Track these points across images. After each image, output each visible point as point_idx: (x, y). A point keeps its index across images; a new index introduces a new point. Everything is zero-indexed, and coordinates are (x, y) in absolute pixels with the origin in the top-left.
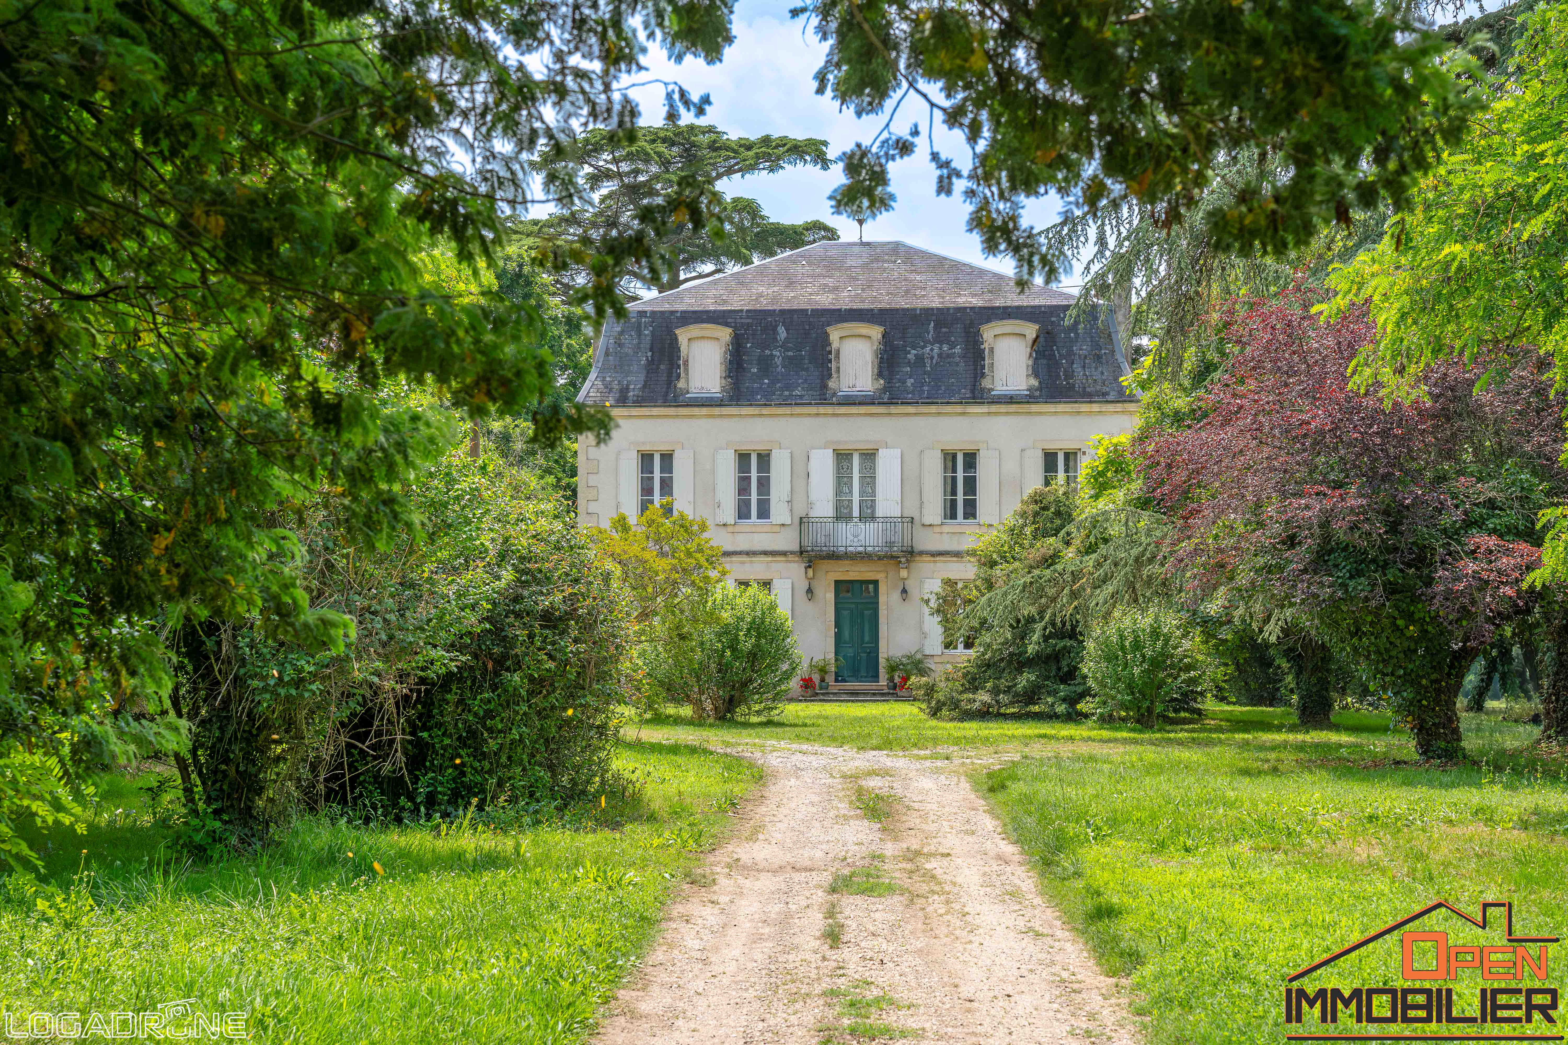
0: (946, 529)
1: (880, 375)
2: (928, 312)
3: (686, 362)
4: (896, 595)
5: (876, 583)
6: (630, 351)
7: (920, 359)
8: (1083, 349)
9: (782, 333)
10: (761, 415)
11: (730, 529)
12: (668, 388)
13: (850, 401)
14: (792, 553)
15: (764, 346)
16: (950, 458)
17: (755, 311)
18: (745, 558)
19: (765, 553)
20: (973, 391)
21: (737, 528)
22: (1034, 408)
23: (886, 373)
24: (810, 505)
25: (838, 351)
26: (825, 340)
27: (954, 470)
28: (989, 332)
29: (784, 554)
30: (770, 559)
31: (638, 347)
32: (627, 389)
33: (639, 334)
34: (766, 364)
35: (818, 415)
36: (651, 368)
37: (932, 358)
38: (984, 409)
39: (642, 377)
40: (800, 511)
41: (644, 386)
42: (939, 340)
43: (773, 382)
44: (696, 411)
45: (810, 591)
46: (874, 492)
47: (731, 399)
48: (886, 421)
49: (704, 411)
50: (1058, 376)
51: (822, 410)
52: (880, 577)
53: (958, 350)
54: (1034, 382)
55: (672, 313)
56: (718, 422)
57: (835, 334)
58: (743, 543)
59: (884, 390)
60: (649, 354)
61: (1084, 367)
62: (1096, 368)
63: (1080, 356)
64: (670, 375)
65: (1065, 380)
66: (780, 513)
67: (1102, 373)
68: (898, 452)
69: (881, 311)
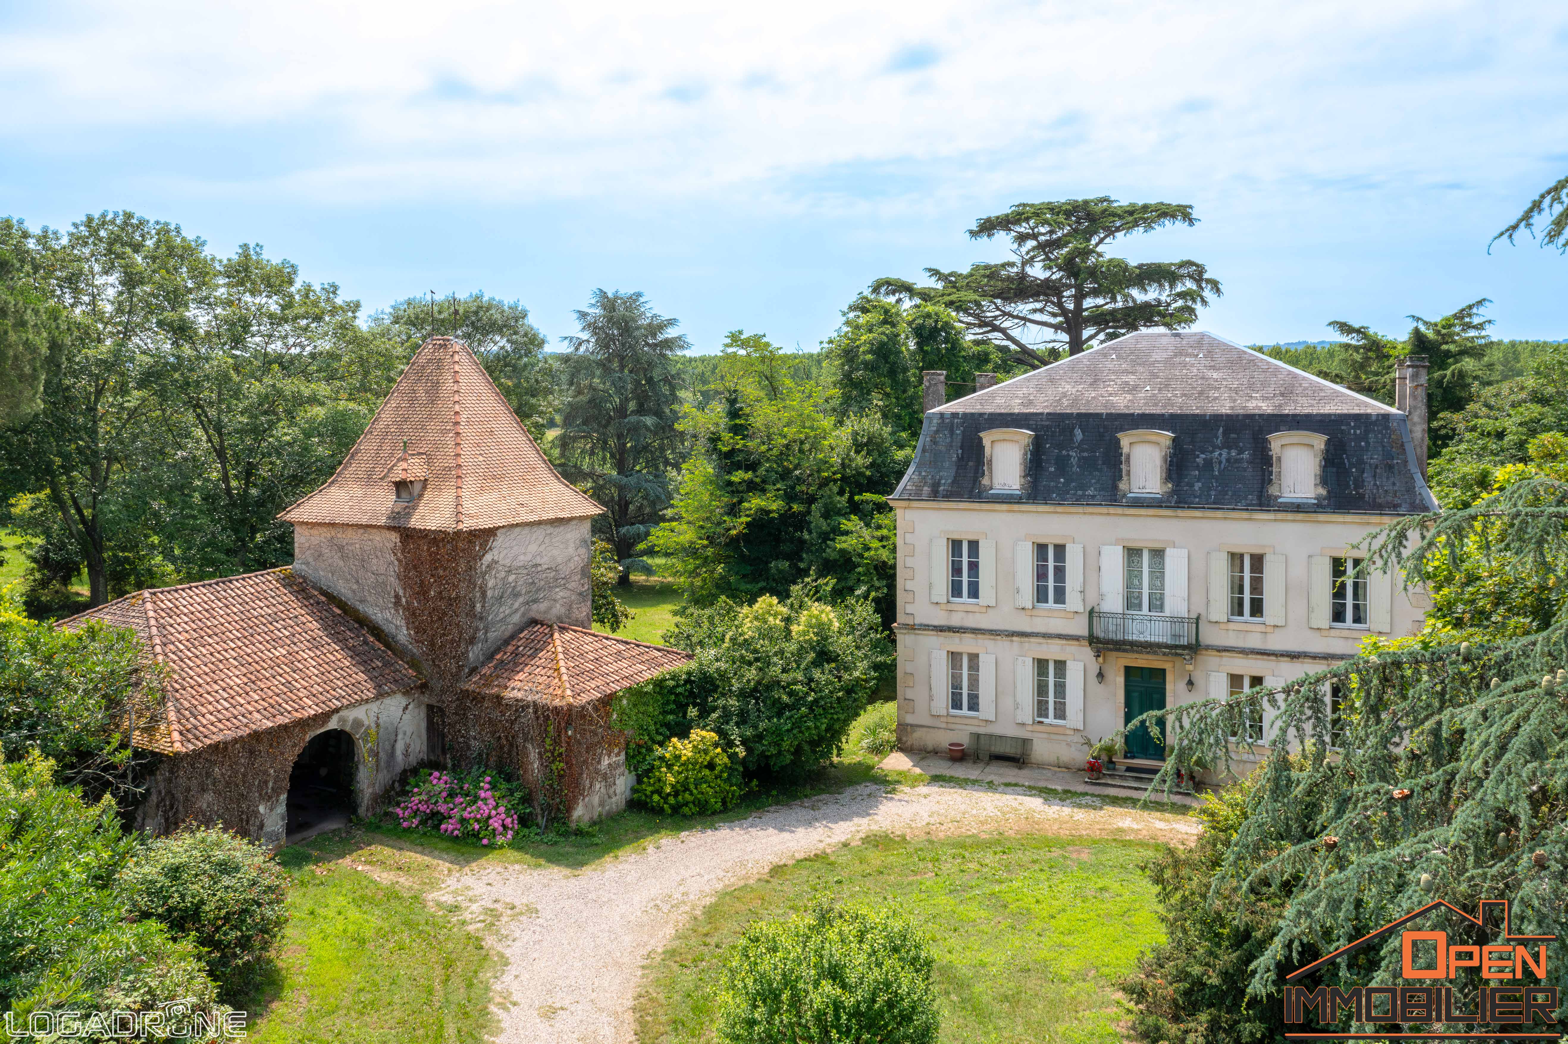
0: (1232, 626)
1: (1168, 478)
2: (1217, 419)
3: (990, 462)
4: (1182, 685)
5: (1164, 670)
6: (943, 449)
7: (1208, 464)
8: (1374, 458)
9: (1078, 434)
10: (1056, 513)
11: (1029, 612)
12: (974, 484)
13: (1139, 503)
14: (1083, 638)
15: (1061, 446)
16: (1236, 558)
17: (1055, 414)
18: (1041, 640)
19: (1060, 636)
20: (1260, 497)
21: (1035, 612)
22: (1322, 517)
23: (1174, 476)
24: (1102, 596)
25: (1128, 457)
26: (1117, 444)
27: (1242, 571)
28: (1277, 442)
29: (1076, 638)
30: (1064, 642)
31: (950, 445)
32: (939, 484)
33: (952, 432)
34: (1062, 464)
35: (1108, 514)
36: (961, 463)
37: (1220, 463)
38: (1270, 516)
39: (952, 472)
40: (1091, 601)
41: (953, 482)
42: (1228, 445)
43: (1068, 482)
44: (997, 507)
45: (1100, 674)
46: (1163, 586)
47: (1029, 496)
48: (1174, 522)
49: (1004, 507)
50: (1348, 485)
51: (1112, 510)
52: (1168, 666)
53: (1246, 455)
54: (1323, 492)
55: (981, 415)
56: (1016, 516)
57: (1125, 440)
58: (1039, 625)
59: (1173, 492)
60: (960, 451)
61: (1375, 476)
62: (1388, 478)
63: (1370, 465)
64: (976, 471)
65: (1355, 489)
66: (1074, 601)
67: (1394, 484)
68: (1185, 552)
69: (1171, 416)
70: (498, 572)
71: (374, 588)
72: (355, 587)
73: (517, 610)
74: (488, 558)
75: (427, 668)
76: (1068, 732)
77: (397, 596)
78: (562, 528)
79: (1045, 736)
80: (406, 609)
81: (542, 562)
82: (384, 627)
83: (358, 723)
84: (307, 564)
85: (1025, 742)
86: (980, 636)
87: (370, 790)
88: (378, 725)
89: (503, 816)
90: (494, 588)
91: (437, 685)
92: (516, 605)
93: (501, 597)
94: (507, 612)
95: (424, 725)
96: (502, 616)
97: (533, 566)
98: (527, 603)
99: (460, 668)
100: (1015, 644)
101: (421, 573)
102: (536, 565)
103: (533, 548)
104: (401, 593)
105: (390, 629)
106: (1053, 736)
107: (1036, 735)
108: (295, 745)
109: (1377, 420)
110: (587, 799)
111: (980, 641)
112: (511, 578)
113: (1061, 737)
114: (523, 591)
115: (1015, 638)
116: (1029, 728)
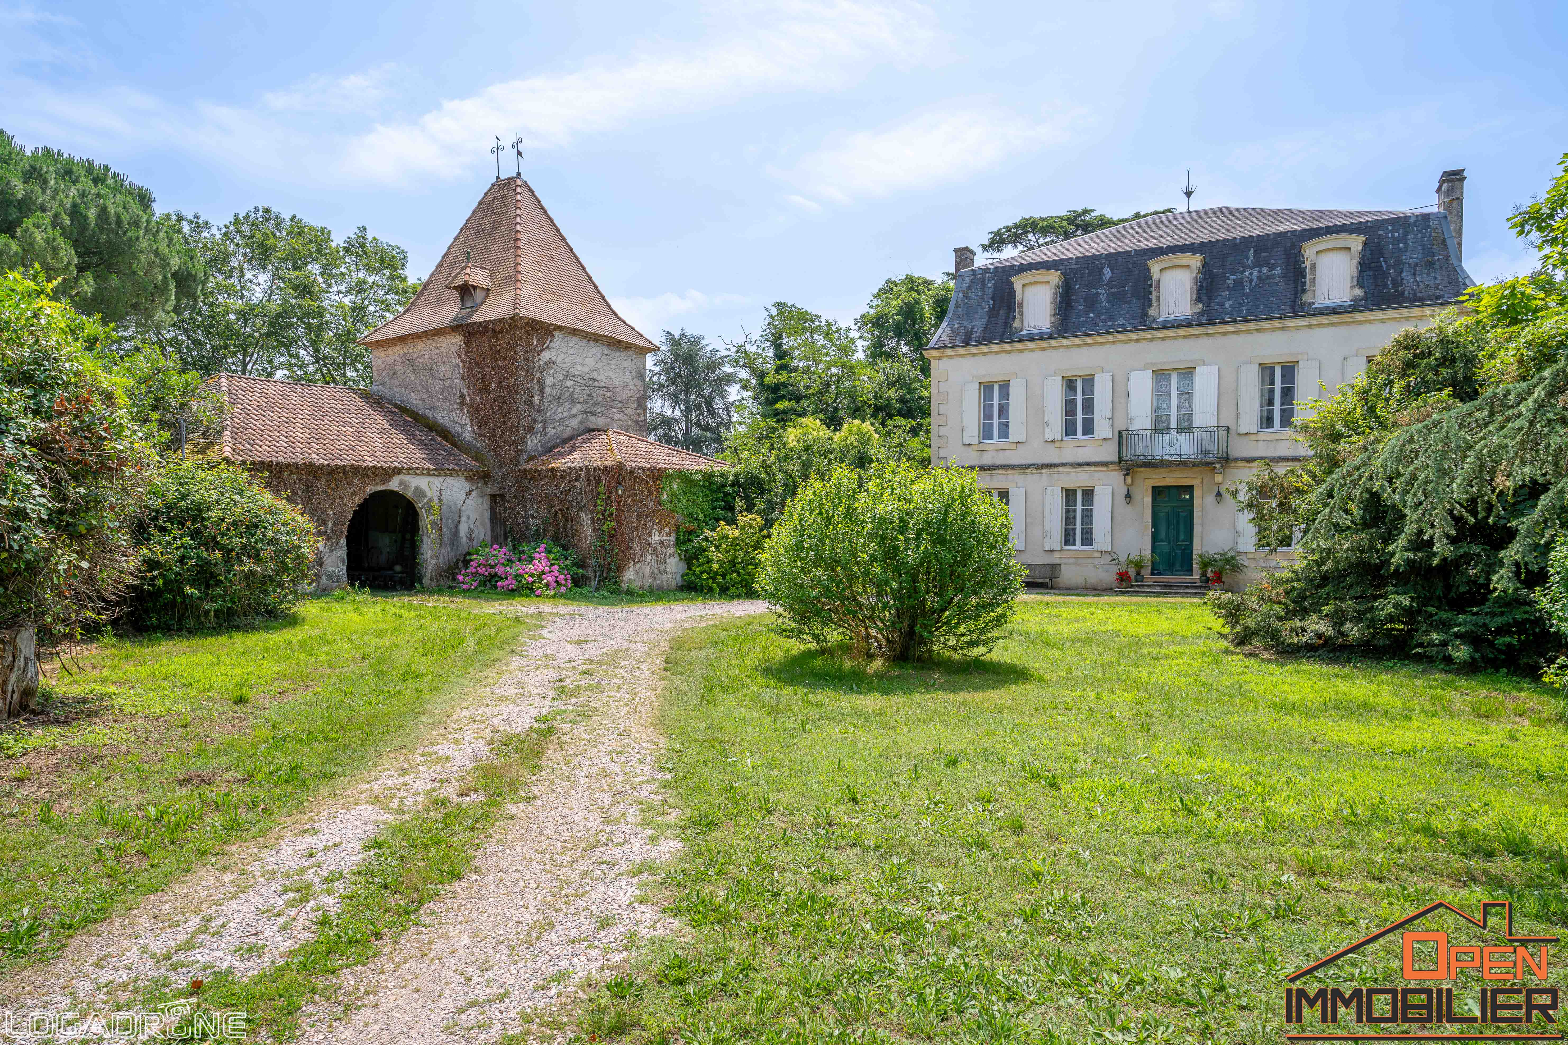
0: (1262, 437)
1: (1199, 300)
2: (1248, 241)
3: (1021, 305)
4: (1210, 499)
5: (1191, 488)
6: (976, 301)
7: (1239, 284)
8: (1413, 257)
9: (1107, 273)
10: (1086, 345)
11: (1057, 445)
12: (1006, 327)
13: (1169, 325)
14: (1112, 463)
15: (1090, 286)
16: (1267, 371)
17: (1084, 257)
18: (1070, 469)
19: (1088, 464)
20: (1293, 307)
21: (1064, 444)
22: (1359, 316)
23: (1204, 298)
24: (1129, 421)
25: (1158, 282)
26: (1147, 274)
27: (1272, 383)
28: (1311, 249)
29: (1105, 464)
30: (1092, 469)
31: (982, 298)
32: (971, 332)
33: (984, 287)
34: (1092, 302)
35: (1137, 339)
36: (992, 313)
37: (1251, 281)
38: (1305, 322)
39: (984, 321)
40: (1120, 426)
41: (986, 329)
42: (1259, 264)
43: (1097, 315)
44: (1029, 345)
45: (1128, 496)
46: (1191, 406)
47: (1059, 333)
48: (1204, 340)
49: (1035, 344)
50: (1386, 285)
51: (1142, 335)
52: (1195, 482)
53: (1278, 271)
54: (1359, 292)
55: (1012, 267)
56: (1048, 353)
57: (1155, 267)
58: (1068, 456)
59: (1202, 313)
60: (991, 303)
61: (1414, 274)
62: (1428, 274)
63: (1409, 264)
64: (1007, 318)
65: (1393, 288)
66: (1102, 429)
67: (1435, 278)
68: (1214, 369)
69: (1201, 244)
70: (555, 372)
71: (441, 394)
72: (425, 396)
73: (574, 416)
74: (546, 356)
75: (490, 461)
76: (1096, 555)
77: (462, 397)
78: (618, 354)
79: (1072, 561)
80: (470, 406)
81: (599, 378)
82: (451, 429)
83: (419, 492)
84: (383, 384)
85: (1054, 568)
86: (1009, 472)
87: (434, 562)
88: (441, 501)
89: (557, 573)
90: (552, 386)
91: (497, 473)
92: (574, 411)
93: (559, 398)
94: (565, 414)
95: (487, 515)
96: (560, 416)
97: (590, 379)
98: (585, 412)
99: (519, 452)
100: (1044, 476)
101: (482, 368)
102: (594, 380)
103: (590, 362)
104: (465, 393)
105: (455, 429)
106: (1081, 561)
107: (1064, 561)
108: (354, 493)
109: (1417, 221)
110: (638, 566)
111: (1010, 477)
112: (569, 383)
113: (1089, 561)
114: (581, 400)
115: (1044, 470)
116: (1057, 554)
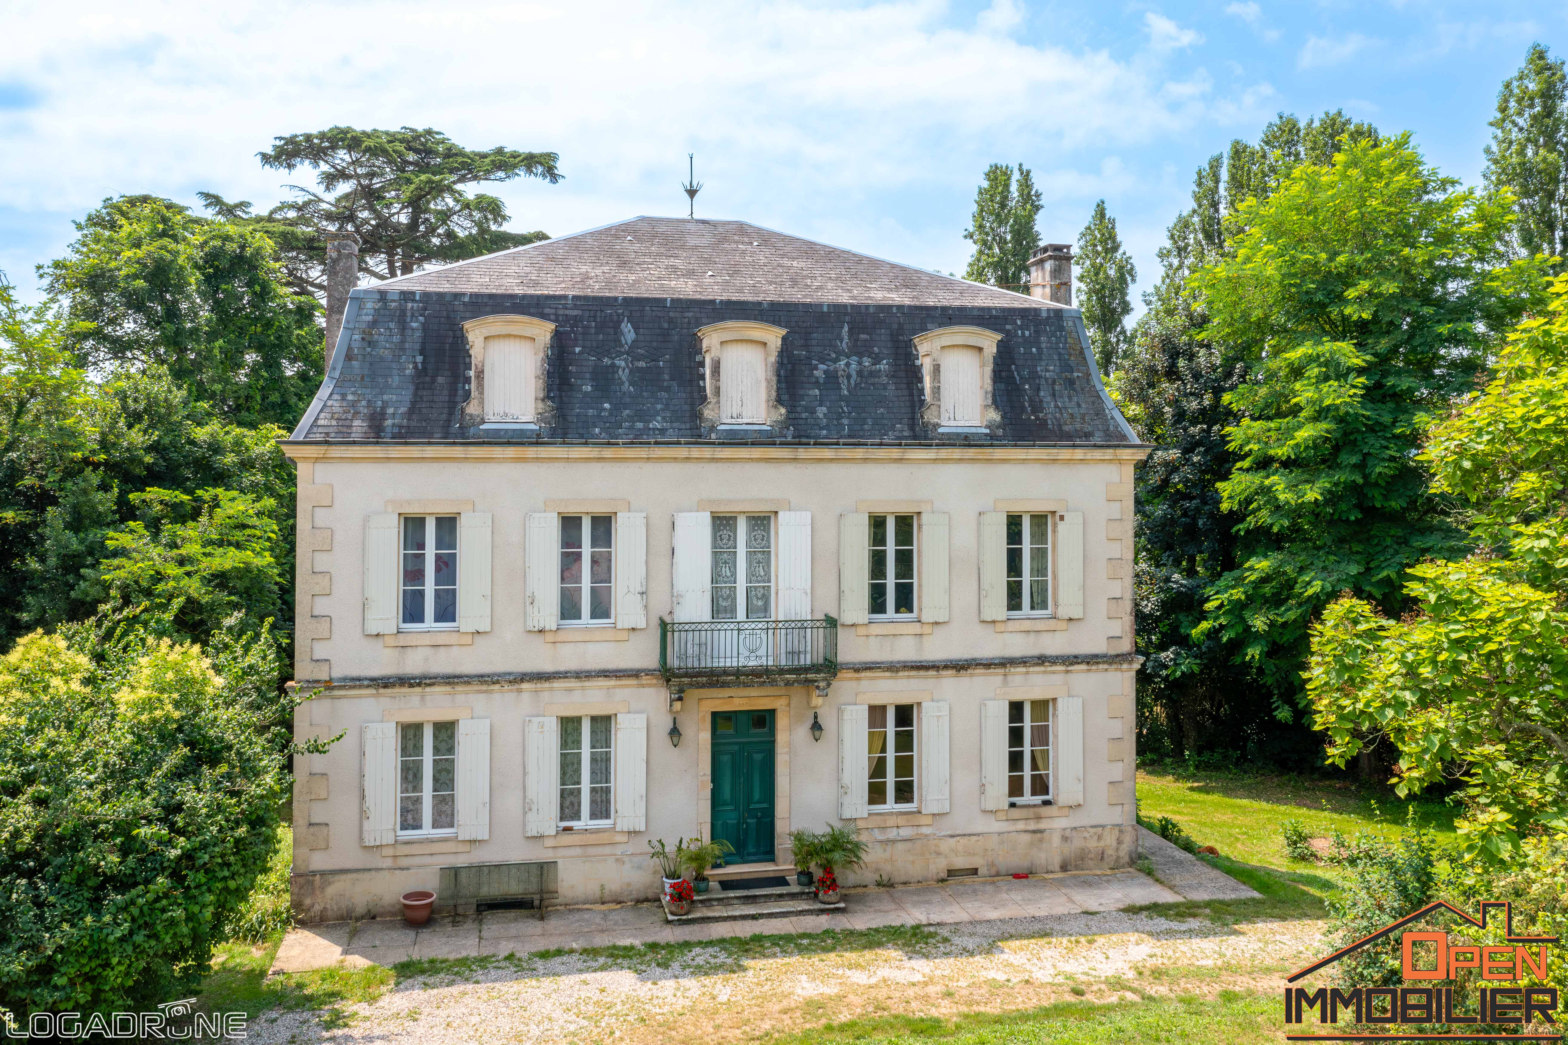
0: (872, 629)
1: (779, 401)
2: (839, 311)
3: (480, 374)
4: (802, 732)
5: (772, 712)
6: (388, 354)
7: (832, 378)
8: (1049, 370)
9: (628, 333)
10: (601, 460)
11: (550, 637)
12: (451, 413)
13: (736, 439)
14: (648, 672)
15: (601, 351)
16: (876, 523)
17: (586, 298)
18: (572, 684)
19: (606, 674)
20: (912, 428)
21: (561, 636)
22: (999, 453)
23: (785, 397)
24: (675, 598)
25: (716, 363)
26: (696, 347)
27: (883, 541)
28: (927, 343)
29: (635, 674)
30: (612, 682)
31: (401, 347)
32: (383, 415)
33: (403, 327)
34: (605, 381)
35: (687, 459)
36: (423, 379)
37: (849, 377)
38: (930, 454)
39: (407, 395)
40: (660, 608)
41: (411, 411)
42: (857, 350)
43: (617, 408)
44: (497, 452)
45: (675, 732)
46: (768, 573)
47: (553, 433)
48: (790, 469)
49: (511, 452)
50: (1023, 408)
51: (696, 452)
52: (779, 704)
53: (884, 366)
54: (994, 416)
55: (457, 296)
56: (532, 468)
57: (710, 339)
58: (569, 657)
59: (787, 422)
60: (419, 359)
61: (1054, 395)
62: (1070, 398)
63: (1046, 379)
64: (453, 392)
65: (1034, 412)
66: (629, 609)
67: (1079, 405)
68: (806, 516)
69: (775, 307)
76: (619, 838)
79: (578, 851)
85: (544, 869)
86: (459, 688)
100: (527, 696)
106: (592, 851)
107: (561, 852)
109: (1048, 318)
111: (459, 697)
113: (607, 850)
115: (526, 685)
116: (549, 843)
